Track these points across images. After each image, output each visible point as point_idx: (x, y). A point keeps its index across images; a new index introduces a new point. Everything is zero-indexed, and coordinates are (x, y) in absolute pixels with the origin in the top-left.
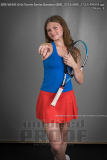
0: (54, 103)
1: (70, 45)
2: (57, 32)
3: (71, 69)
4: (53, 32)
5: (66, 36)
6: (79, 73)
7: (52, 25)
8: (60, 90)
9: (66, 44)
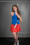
0: (15, 27)
1: (19, 12)
2: (15, 9)
3: (19, 19)
4: (14, 9)
5: (18, 10)
6: (21, 20)
7: (14, 7)
8: (16, 24)
9: (18, 12)
